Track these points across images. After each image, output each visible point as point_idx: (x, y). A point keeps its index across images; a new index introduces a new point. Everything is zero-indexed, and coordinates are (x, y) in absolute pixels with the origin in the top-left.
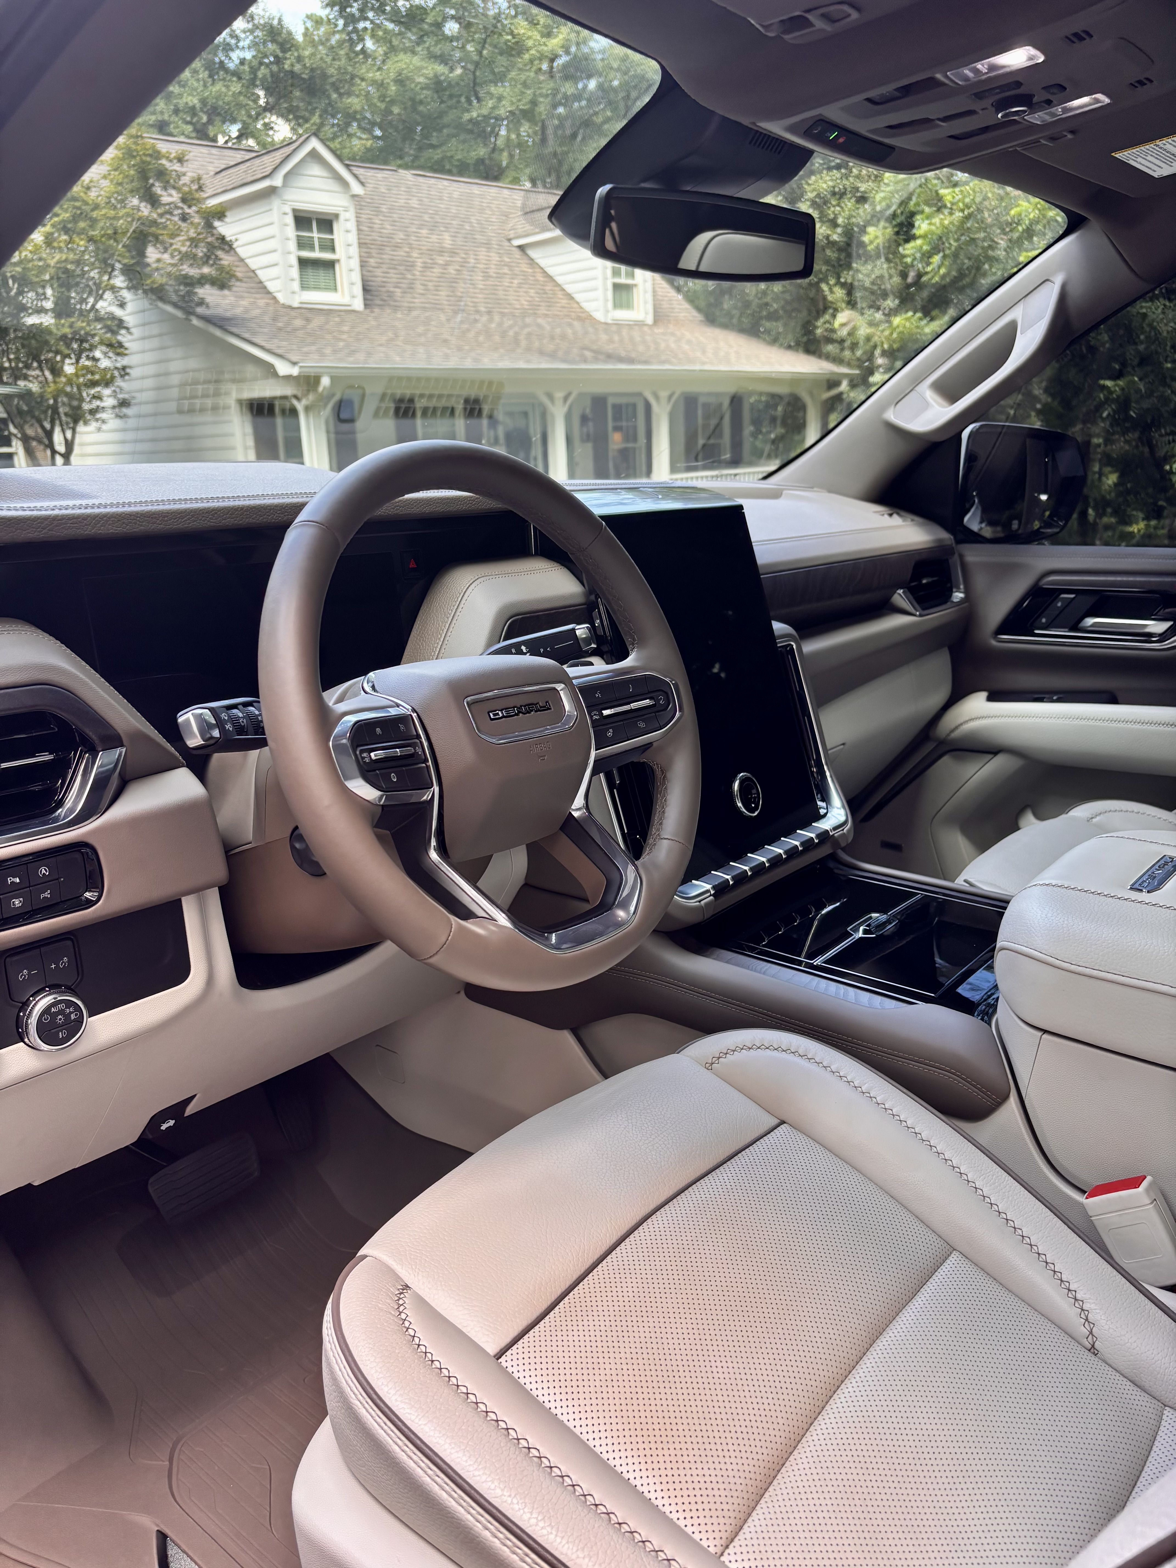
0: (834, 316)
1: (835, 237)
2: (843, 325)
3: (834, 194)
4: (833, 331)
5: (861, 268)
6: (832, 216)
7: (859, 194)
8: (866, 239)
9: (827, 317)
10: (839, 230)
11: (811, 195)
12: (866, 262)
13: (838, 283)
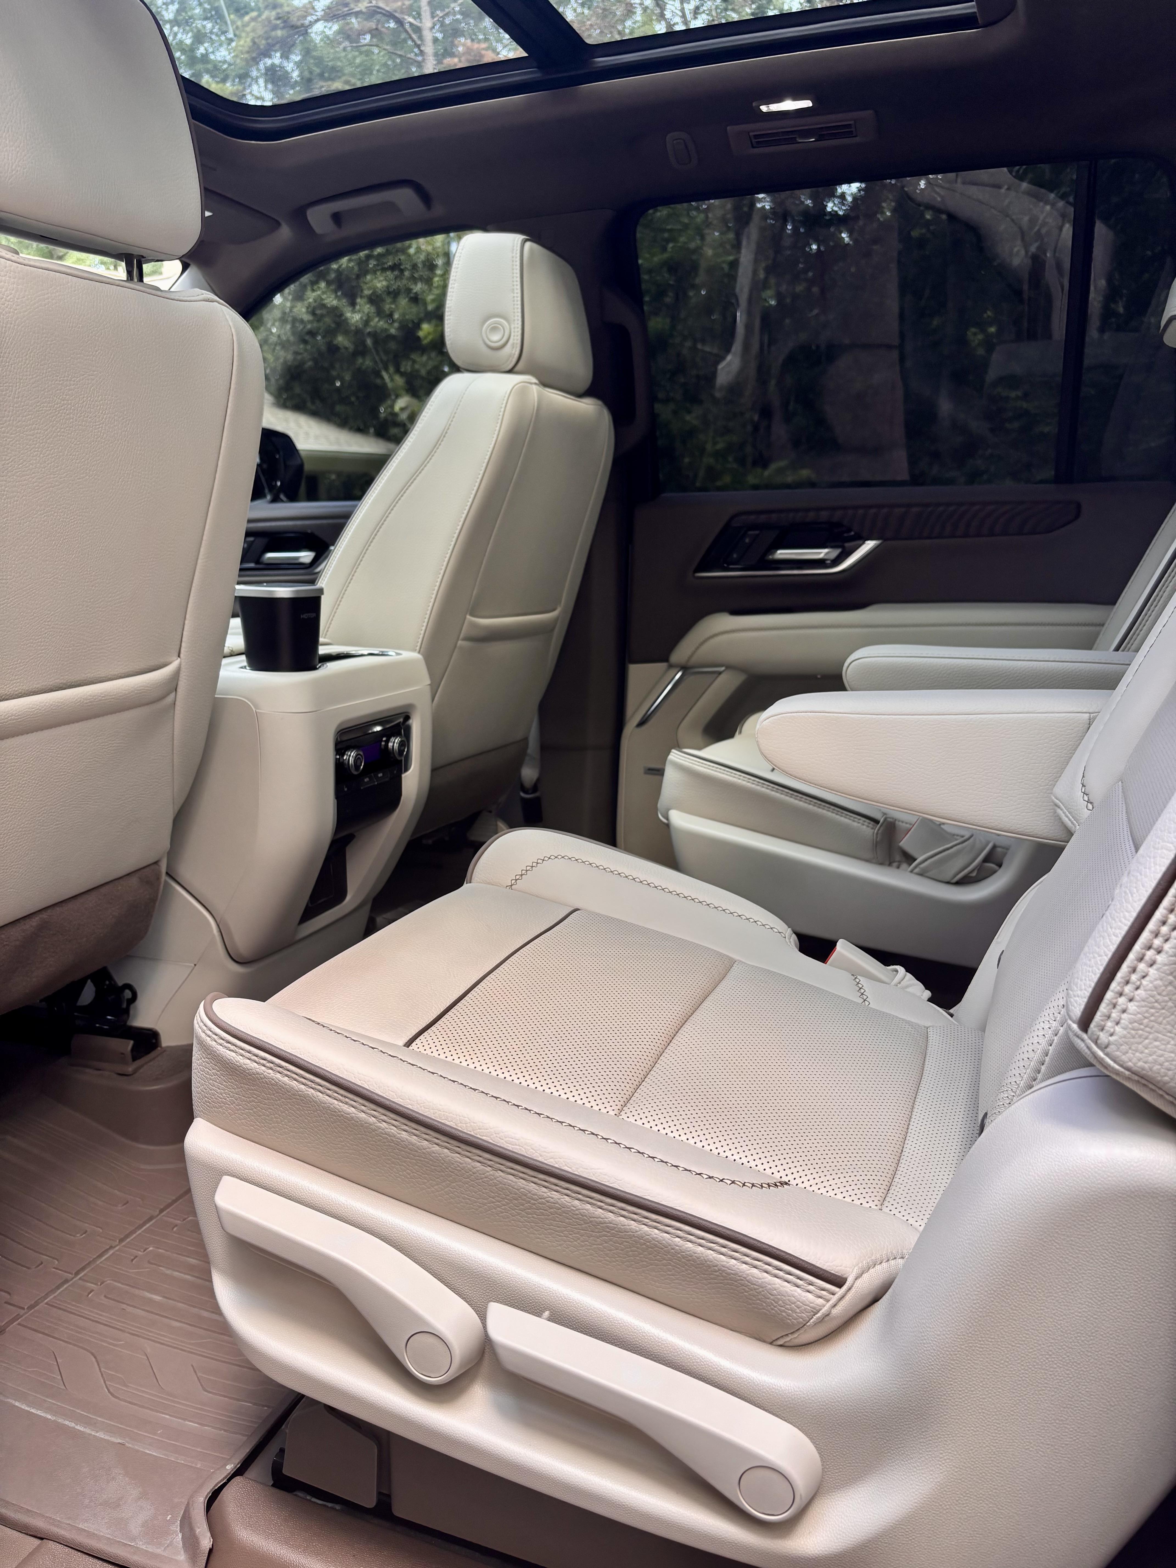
0: (394, 402)
1: (393, 331)
2: (402, 409)
3: (389, 293)
4: (396, 415)
5: (418, 359)
6: (388, 312)
7: (412, 295)
8: (421, 334)
9: (389, 402)
10: (396, 325)
11: (367, 292)
12: (422, 354)
13: (398, 370)
